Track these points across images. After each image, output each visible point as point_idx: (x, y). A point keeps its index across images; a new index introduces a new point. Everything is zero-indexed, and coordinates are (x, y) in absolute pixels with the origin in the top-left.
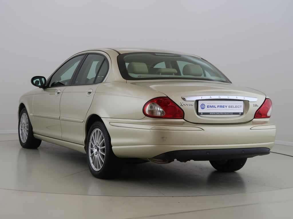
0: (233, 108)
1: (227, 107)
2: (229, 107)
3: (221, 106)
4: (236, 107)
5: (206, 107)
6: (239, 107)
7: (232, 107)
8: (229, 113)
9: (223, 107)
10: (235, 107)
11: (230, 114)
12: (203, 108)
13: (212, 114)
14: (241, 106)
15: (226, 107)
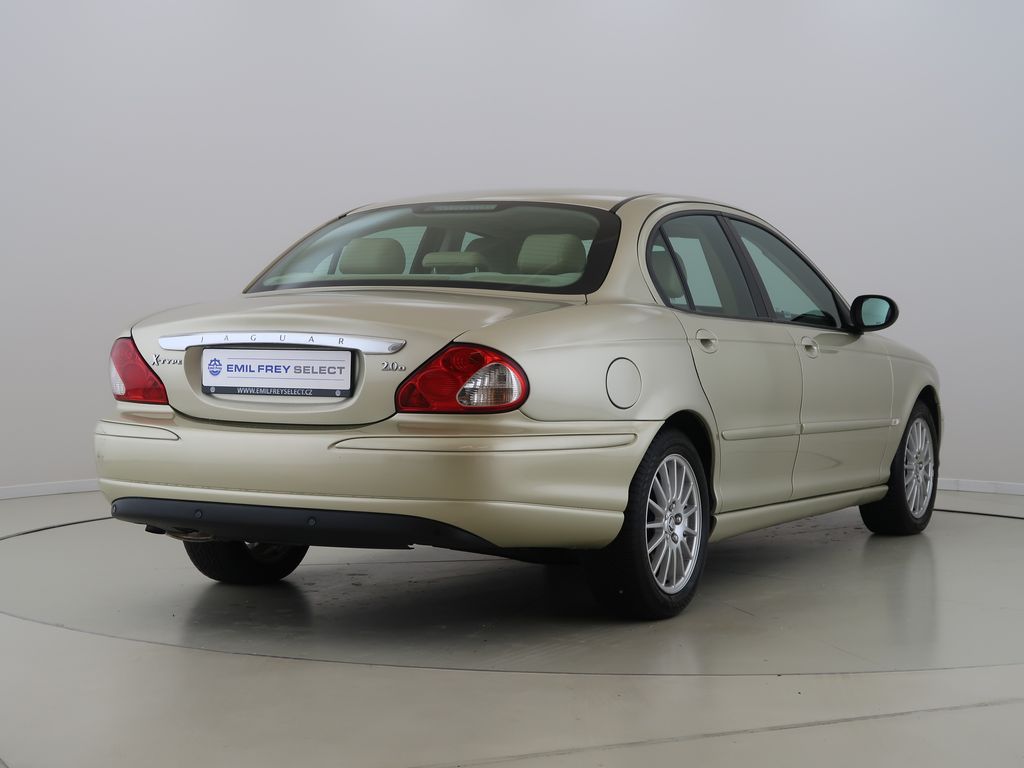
0: (311, 376)
1: (291, 370)
2: (297, 370)
3: (269, 368)
4: (322, 370)
5: (224, 368)
6: (331, 370)
7: (306, 370)
8: (300, 390)
9: (277, 369)
10: (317, 370)
11: (302, 393)
12: (215, 373)
13: (249, 394)
14: (341, 368)
15: (286, 370)
